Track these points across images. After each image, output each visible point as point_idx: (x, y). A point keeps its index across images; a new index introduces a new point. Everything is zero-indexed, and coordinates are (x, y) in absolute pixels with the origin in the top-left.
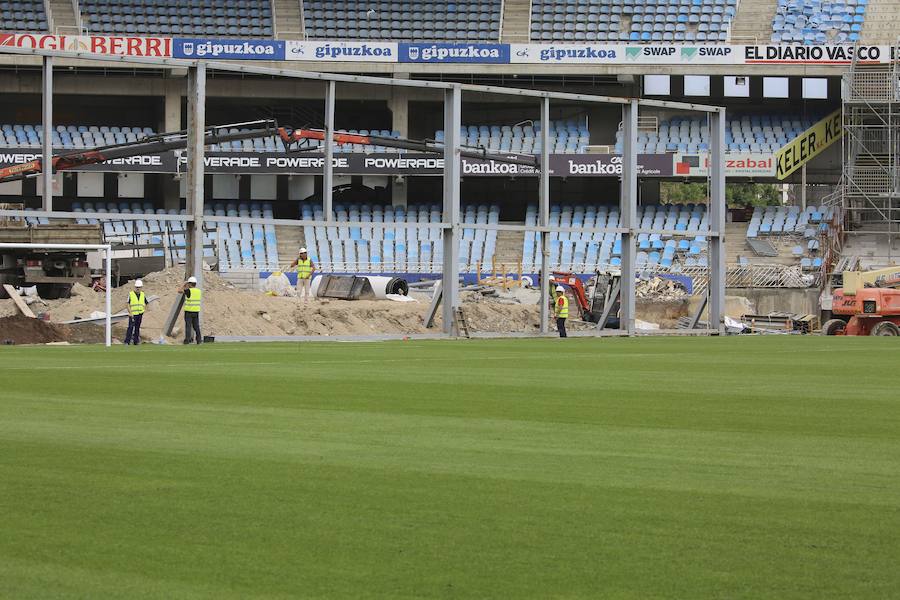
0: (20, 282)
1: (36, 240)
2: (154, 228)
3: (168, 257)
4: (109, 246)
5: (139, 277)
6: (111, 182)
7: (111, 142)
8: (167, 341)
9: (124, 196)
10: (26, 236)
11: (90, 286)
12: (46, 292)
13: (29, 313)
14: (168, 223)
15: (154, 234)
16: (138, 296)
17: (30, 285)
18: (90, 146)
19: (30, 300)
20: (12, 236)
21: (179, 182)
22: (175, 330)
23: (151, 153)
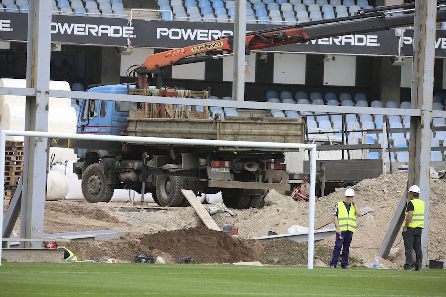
0: (203, 188)
1: (224, 136)
2: (368, 125)
3: (386, 160)
4: (313, 146)
5: (349, 184)
6: (315, 66)
7: (316, 16)
8: (383, 265)
9: (329, 84)
10: (211, 130)
11: (288, 193)
12: (233, 199)
13: (212, 225)
14: (386, 119)
15: (369, 131)
16: (348, 207)
17: (214, 190)
18: (291, 21)
19: (214, 209)
20: (193, 130)
21: (399, 68)
22: (393, 251)
23: (366, 32)
